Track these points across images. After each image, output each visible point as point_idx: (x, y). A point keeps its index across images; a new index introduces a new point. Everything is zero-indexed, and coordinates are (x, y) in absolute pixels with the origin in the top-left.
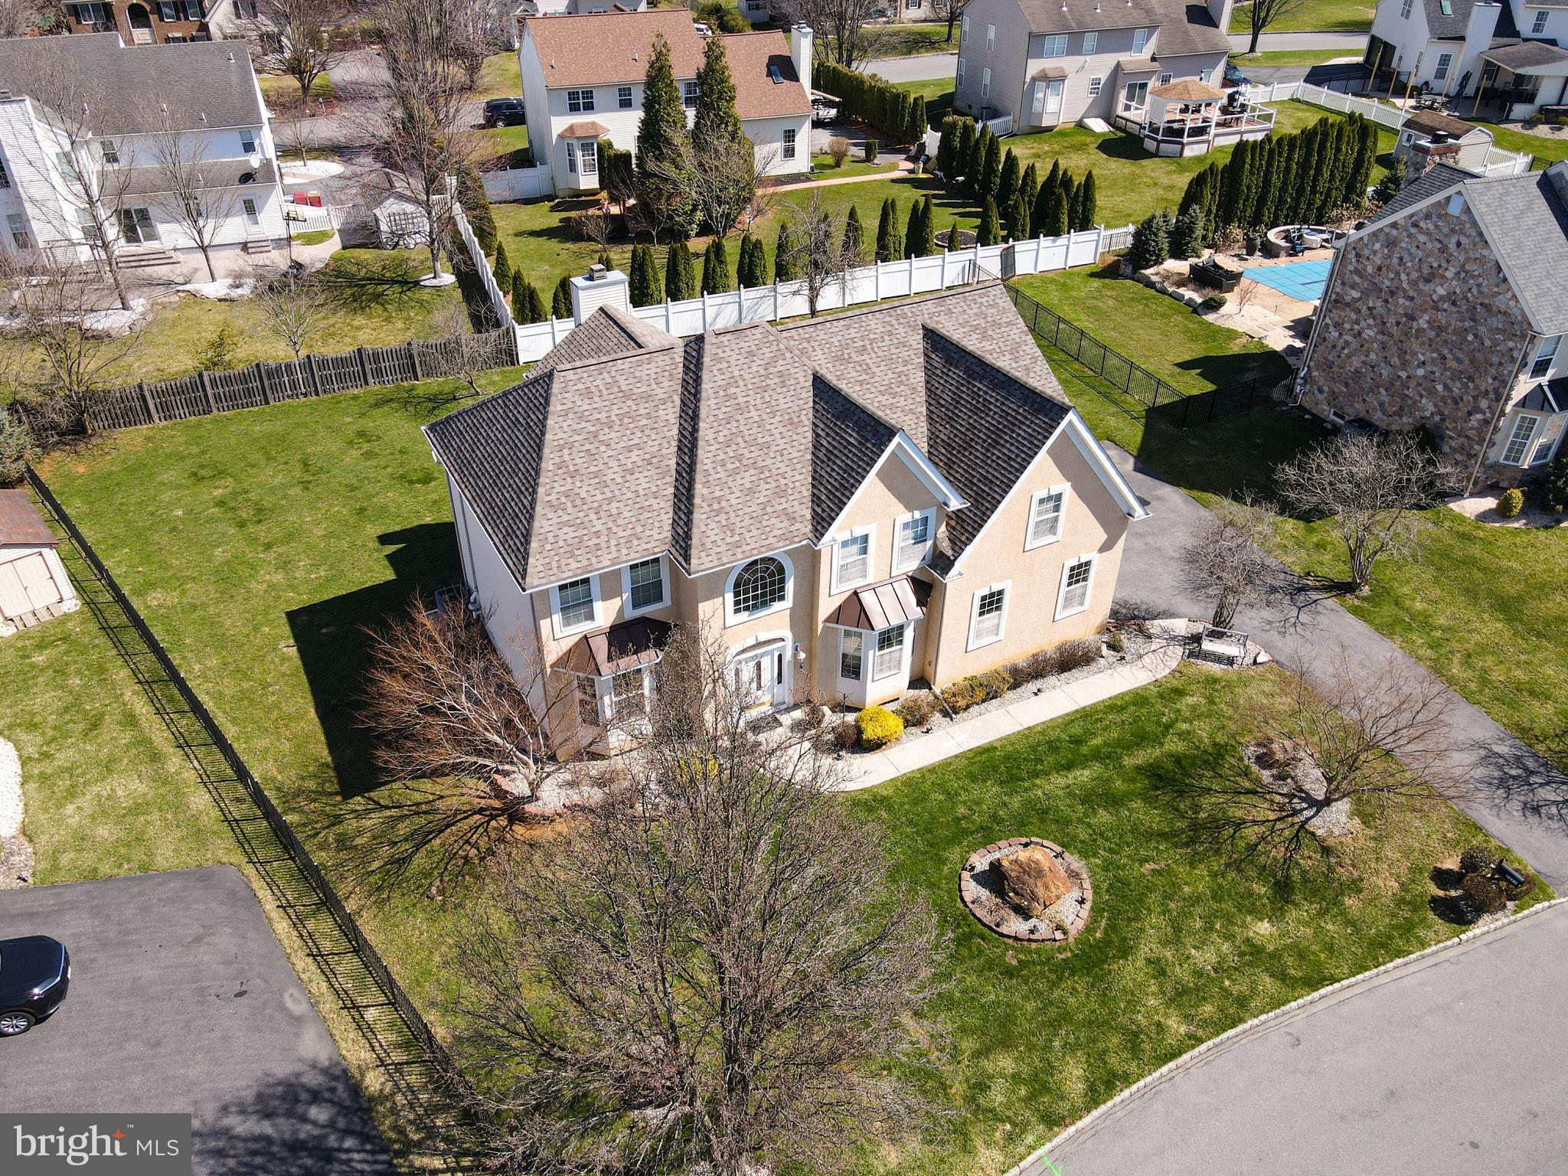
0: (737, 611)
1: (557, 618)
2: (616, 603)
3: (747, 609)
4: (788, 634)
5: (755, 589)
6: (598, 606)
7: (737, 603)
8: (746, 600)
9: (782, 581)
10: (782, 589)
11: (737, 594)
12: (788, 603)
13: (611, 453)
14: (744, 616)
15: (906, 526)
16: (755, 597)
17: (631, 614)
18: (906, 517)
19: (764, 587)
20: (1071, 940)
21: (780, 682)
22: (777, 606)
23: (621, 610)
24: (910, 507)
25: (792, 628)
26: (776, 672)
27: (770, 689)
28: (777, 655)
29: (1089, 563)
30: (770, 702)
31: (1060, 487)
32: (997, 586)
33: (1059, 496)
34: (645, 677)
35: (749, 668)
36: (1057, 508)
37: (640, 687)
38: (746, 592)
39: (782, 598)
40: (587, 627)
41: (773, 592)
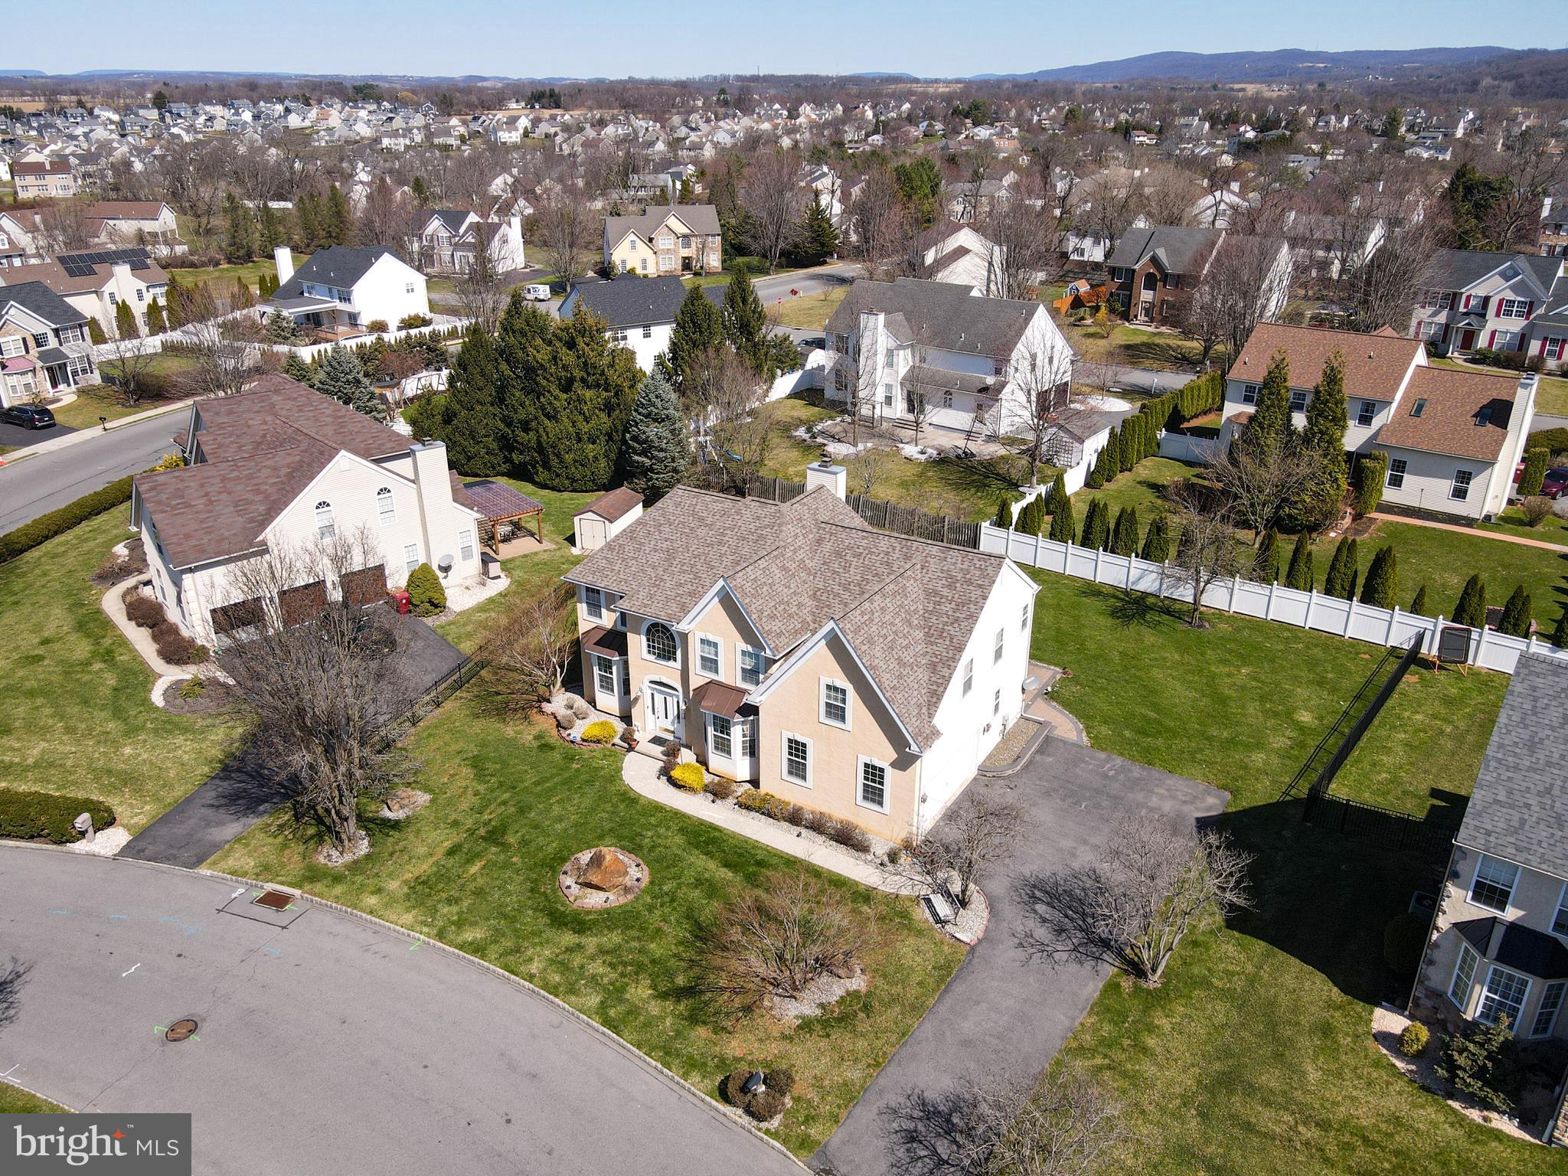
0: (649, 652)
1: (584, 606)
2: (613, 616)
3: (654, 654)
4: (679, 688)
5: (658, 643)
6: (604, 611)
7: (649, 646)
8: (654, 647)
9: (674, 647)
10: (674, 653)
11: (648, 640)
12: (678, 665)
14: (652, 658)
15: (744, 653)
16: (659, 649)
18: (744, 647)
19: (664, 644)
20: (574, 906)
22: (671, 663)
23: (616, 622)
24: (745, 641)
25: (681, 687)
26: (676, 713)
27: (673, 723)
28: (675, 700)
29: (882, 770)
30: (673, 732)
31: (842, 682)
32: (800, 738)
33: (843, 692)
34: (614, 669)
35: (659, 698)
36: (844, 701)
37: (611, 673)
38: (653, 642)
39: (675, 660)
40: (596, 621)
41: (669, 652)
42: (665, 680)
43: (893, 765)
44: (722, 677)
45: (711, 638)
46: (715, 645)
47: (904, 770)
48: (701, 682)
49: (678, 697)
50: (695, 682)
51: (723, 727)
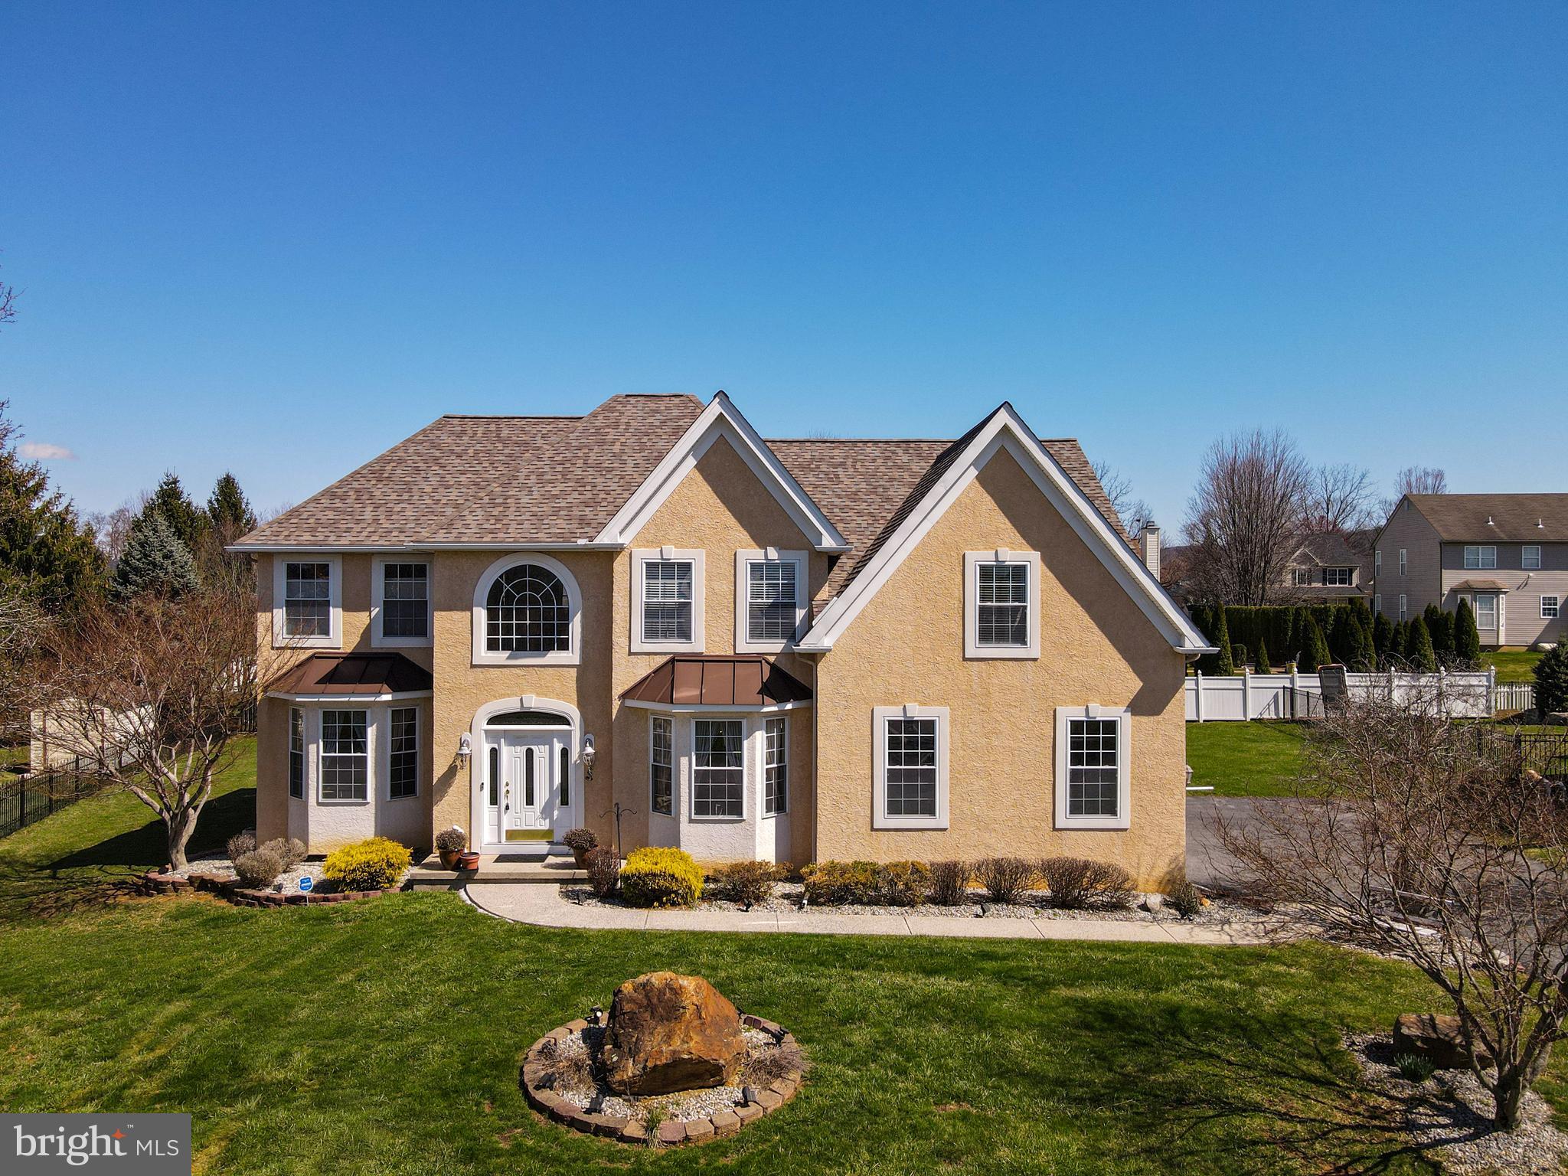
0: (492, 645)
1: (280, 615)
2: (362, 619)
3: (507, 645)
4: (573, 711)
5: (521, 615)
6: (336, 615)
7: (492, 629)
8: (507, 629)
9: (565, 616)
10: (564, 629)
11: (492, 615)
12: (572, 656)
13: (441, 472)
14: (501, 656)
15: (757, 570)
16: (521, 629)
17: (381, 643)
18: (757, 555)
19: (535, 614)
20: (662, 1148)
21: (565, 802)
22: (554, 657)
23: (367, 634)
24: (761, 542)
25: (581, 705)
26: (557, 780)
27: (547, 811)
28: (558, 747)
29: (1111, 726)
30: (546, 835)
31: (1017, 553)
32: (918, 712)
33: (1020, 572)
34: (371, 732)
35: (511, 758)
36: (1020, 594)
37: (361, 747)
38: (507, 615)
39: (564, 645)
40: (317, 642)
41: (549, 630)
42: (535, 702)
43: (1137, 707)
44: (699, 643)
45: (674, 554)
46: (685, 569)
47: (1159, 714)
48: (643, 669)
49: (566, 737)
50: (626, 673)
51: (718, 744)
